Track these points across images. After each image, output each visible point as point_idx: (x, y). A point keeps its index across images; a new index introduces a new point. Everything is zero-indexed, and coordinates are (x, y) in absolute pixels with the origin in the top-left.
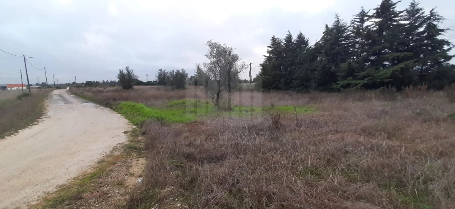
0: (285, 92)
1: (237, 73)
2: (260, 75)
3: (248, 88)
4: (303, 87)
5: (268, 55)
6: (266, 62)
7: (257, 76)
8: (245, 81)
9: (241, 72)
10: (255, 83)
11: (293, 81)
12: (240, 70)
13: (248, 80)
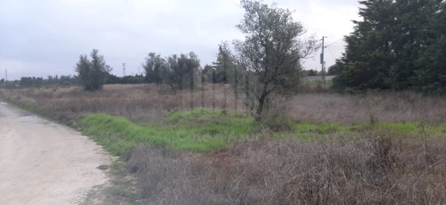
0: (398, 94)
1: (296, 57)
2: (343, 60)
3: (319, 87)
4: (437, 83)
5: (361, 19)
6: (356, 33)
7: (338, 63)
8: (312, 73)
9: (308, 56)
10: (334, 77)
11: (415, 71)
12: (305, 52)
13: (316, 72)
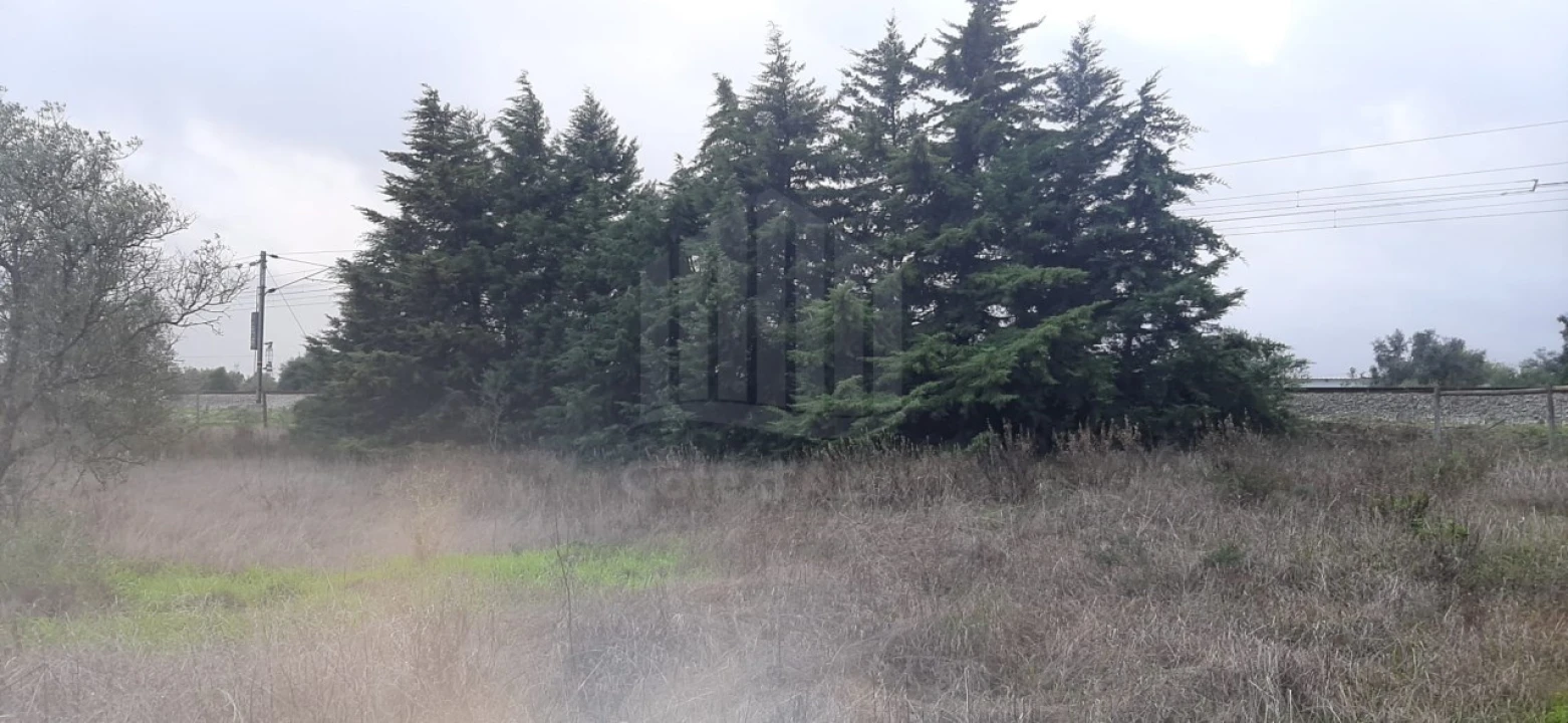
0: (507, 460)
1: (149, 317)
2: (334, 340)
3: (244, 433)
4: (615, 426)
5: (393, 210)
6: (377, 255)
7: (315, 348)
8: (220, 382)
9: (189, 318)
10: (300, 397)
11: (556, 389)
12: (182, 303)
13: (240, 377)
